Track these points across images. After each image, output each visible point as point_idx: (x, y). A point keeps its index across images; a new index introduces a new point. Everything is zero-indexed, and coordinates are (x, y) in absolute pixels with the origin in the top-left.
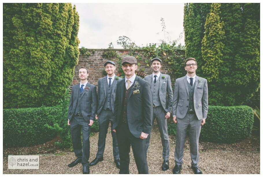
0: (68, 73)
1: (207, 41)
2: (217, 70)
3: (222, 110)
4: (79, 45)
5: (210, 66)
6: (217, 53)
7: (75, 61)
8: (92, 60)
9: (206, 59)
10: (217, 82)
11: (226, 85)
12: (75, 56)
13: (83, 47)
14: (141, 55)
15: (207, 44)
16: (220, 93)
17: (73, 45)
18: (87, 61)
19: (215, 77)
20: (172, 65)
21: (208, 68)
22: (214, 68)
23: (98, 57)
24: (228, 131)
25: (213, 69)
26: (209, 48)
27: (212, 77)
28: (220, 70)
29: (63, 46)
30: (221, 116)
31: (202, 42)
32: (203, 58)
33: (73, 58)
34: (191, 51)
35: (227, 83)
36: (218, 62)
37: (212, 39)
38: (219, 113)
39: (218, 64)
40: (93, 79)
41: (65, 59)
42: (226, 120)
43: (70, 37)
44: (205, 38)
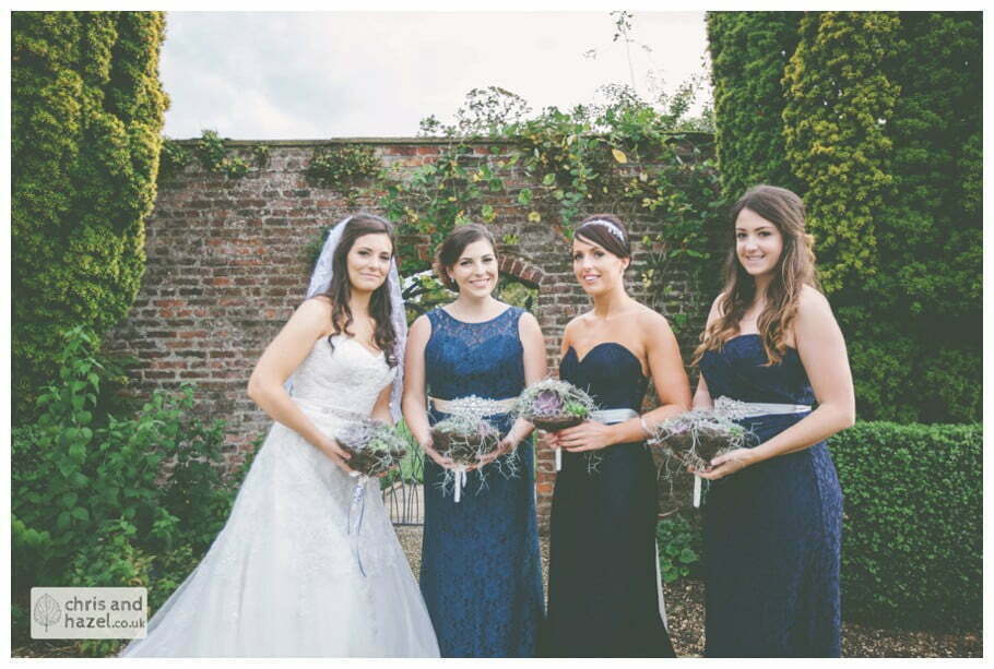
0: (97, 256)
1: (807, 71)
2: (867, 224)
3: (894, 442)
4: (165, 116)
5: (825, 208)
6: (861, 133)
7: (134, 194)
8: (253, 196)
9: (807, 171)
10: (872, 293)
11: (917, 305)
12: (129, 171)
13: (207, 132)
14: (501, 164)
15: (806, 89)
16: (894, 353)
17: (125, 118)
18: (230, 204)
19: (858, 264)
20: (661, 210)
21: (820, 215)
22: (850, 214)
23: (283, 179)
24: (931, 557)
25: (844, 222)
26: (821, 111)
27: (840, 266)
28: (882, 228)
29: (62, 117)
30: (885, 476)
31: (782, 81)
32: (793, 166)
33: (125, 179)
34: (735, 133)
35: (920, 296)
36: (870, 183)
37: (829, 63)
38: (877, 455)
39: (871, 195)
40: (263, 290)
41: (78, 183)
42: (915, 498)
43: (105, 71)
44: (798, 63)
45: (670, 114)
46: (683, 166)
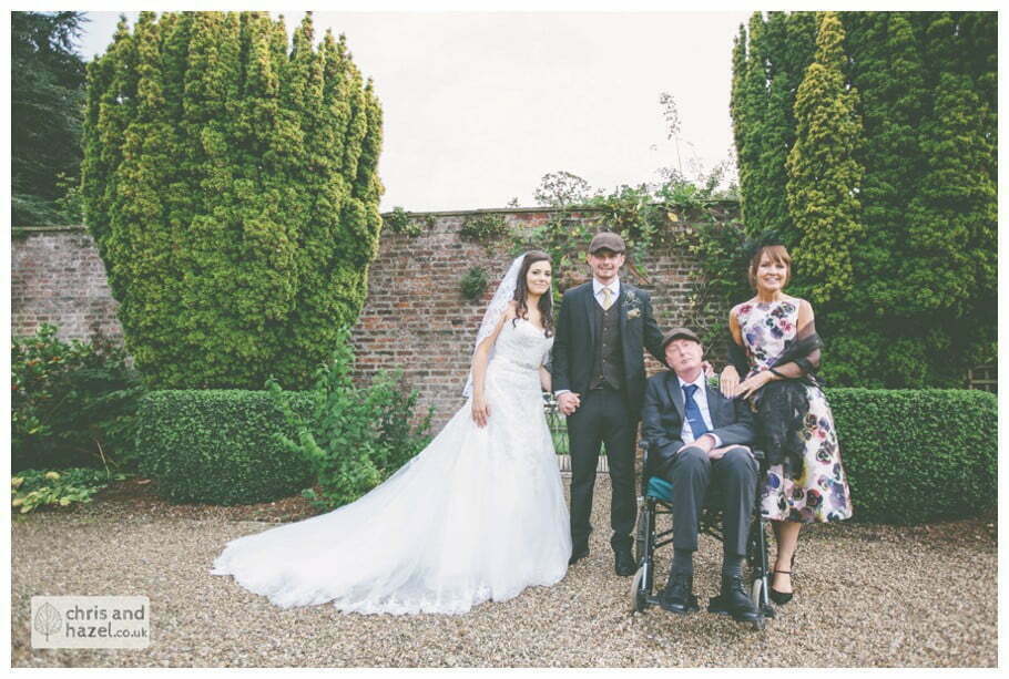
0: (346, 285)
1: (803, 159)
2: (845, 258)
3: (866, 399)
4: (382, 198)
5: (816, 247)
6: (840, 198)
7: (368, 246)
8: (425, 249)
9: (804, 223)
10: (851, 303)
11: (881, 310)
12: (366, 232)
13: (396, 208)
14: (591, 224)
15: (802, 171)
16: (868, 343)
17: (363, 200)
18: (410, 254)
19: (841, 283)
20: (703, 253)
21: (814, 251)
22: (834, 250)
23: (445, 237)
24: (892, 474)
25: (830, 256)
26: (813, 183)
27: (827, 285)
28: (855, 259)
29: (332, 201)
30: (860, 421)
31: (786, 165)
32: (795, 220)
33: (363, 238)
34: (754, 199)
35: (883, 304)
36: (847, 230)
37: (817, 153)
38: (854, 408)
39: (848, 238)
40: (431, 310)
41: (337, 240)
42: (882, 435)
43: (354, 173)
44: (796, 153)
45: (706, 189)
46: (717, 223)
